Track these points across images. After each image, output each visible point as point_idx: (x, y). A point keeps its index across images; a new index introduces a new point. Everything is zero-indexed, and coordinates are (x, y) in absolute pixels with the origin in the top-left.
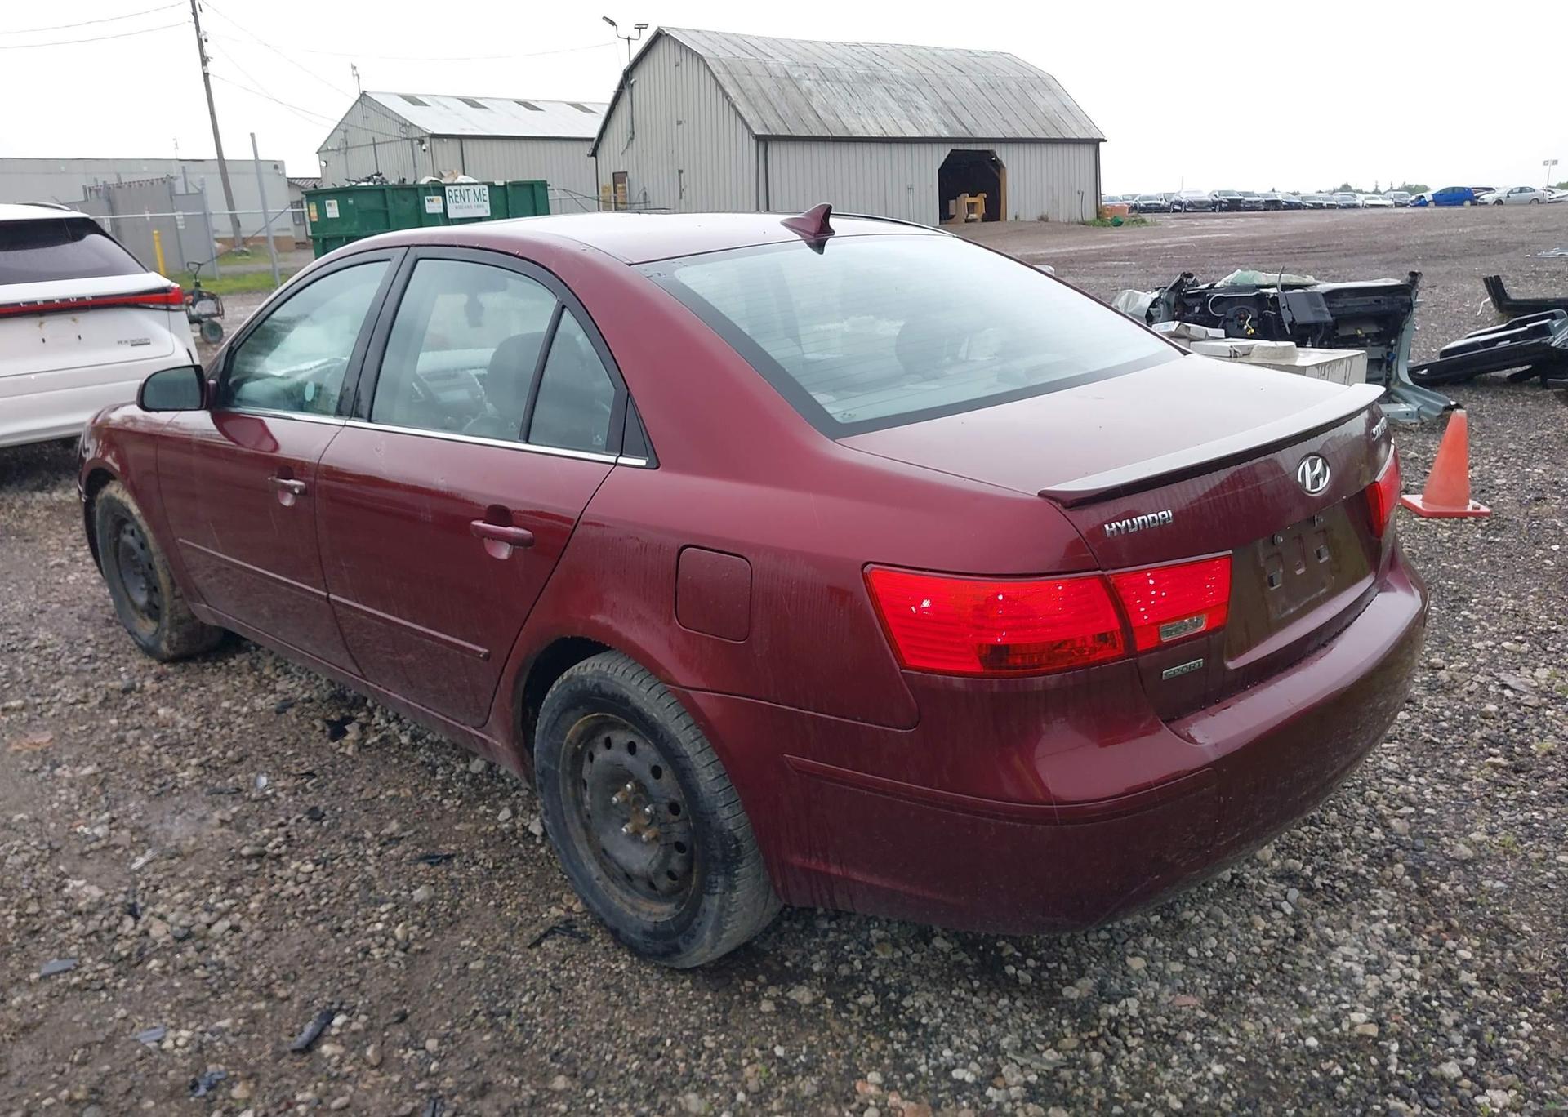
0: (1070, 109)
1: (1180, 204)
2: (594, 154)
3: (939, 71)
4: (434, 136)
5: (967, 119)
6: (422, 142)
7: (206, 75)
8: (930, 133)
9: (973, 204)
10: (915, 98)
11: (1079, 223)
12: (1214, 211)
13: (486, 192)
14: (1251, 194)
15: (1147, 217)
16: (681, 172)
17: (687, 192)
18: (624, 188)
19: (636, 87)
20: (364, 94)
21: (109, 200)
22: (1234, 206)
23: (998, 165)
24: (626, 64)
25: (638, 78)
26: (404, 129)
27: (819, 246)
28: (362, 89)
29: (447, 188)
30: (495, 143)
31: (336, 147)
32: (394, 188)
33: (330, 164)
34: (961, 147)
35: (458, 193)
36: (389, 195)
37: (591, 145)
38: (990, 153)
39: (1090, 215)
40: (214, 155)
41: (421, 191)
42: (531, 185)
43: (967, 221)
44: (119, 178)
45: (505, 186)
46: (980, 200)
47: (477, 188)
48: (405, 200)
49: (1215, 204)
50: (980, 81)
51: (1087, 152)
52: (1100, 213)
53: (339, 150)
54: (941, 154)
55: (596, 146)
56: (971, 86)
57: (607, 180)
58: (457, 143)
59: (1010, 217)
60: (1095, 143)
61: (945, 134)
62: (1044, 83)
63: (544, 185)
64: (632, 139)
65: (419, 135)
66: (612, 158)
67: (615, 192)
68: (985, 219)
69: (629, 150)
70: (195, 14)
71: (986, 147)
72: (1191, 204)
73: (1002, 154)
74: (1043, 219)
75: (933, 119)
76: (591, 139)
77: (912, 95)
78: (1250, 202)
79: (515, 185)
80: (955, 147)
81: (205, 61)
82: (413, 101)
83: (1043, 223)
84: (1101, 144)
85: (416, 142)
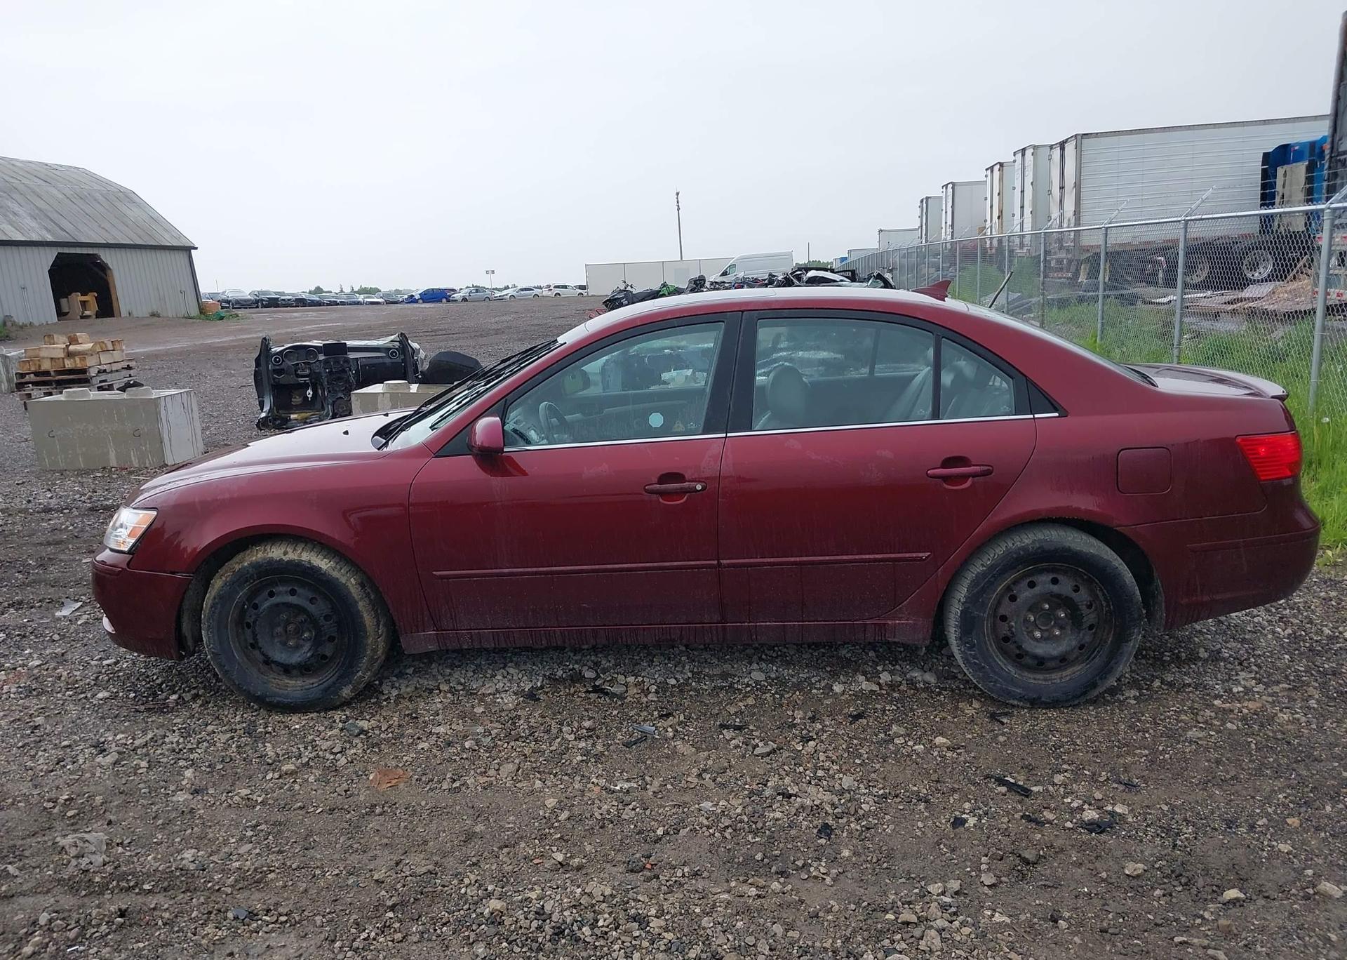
0: (157, 220)
1: (228, 302)
3: (27, 182)
5: (65, 224)
8: (35, 237)
9: (84, 302)
10: (10, 204)
11: (184, 317)
12: (257, 307)
14: (283, 294)
15: (239, 312)
22: (274, 303)
23: (104, 268)
34: (66, 250)
38: (94, 257)
39: (194, 311)
43: (82, 317)
46: (91, 298)
49: (257, 302)
50: (68, 192)
51: (181, 257)
52: (202, 309)
54: (49, 256)
56: (61, 196)
59: (124, 313)
60: (187, 250)
61: (49, 238)
62: (128, 197)
68: (98, 315)
71: (91, 252)
72: (238, 302)
73: (106, 257)
74: (153, 315)
75: (34, 224)
77: (6, 201)
78: (284, 300)
80: (61, 250)
83: (155, 319)
84: (192, 251)
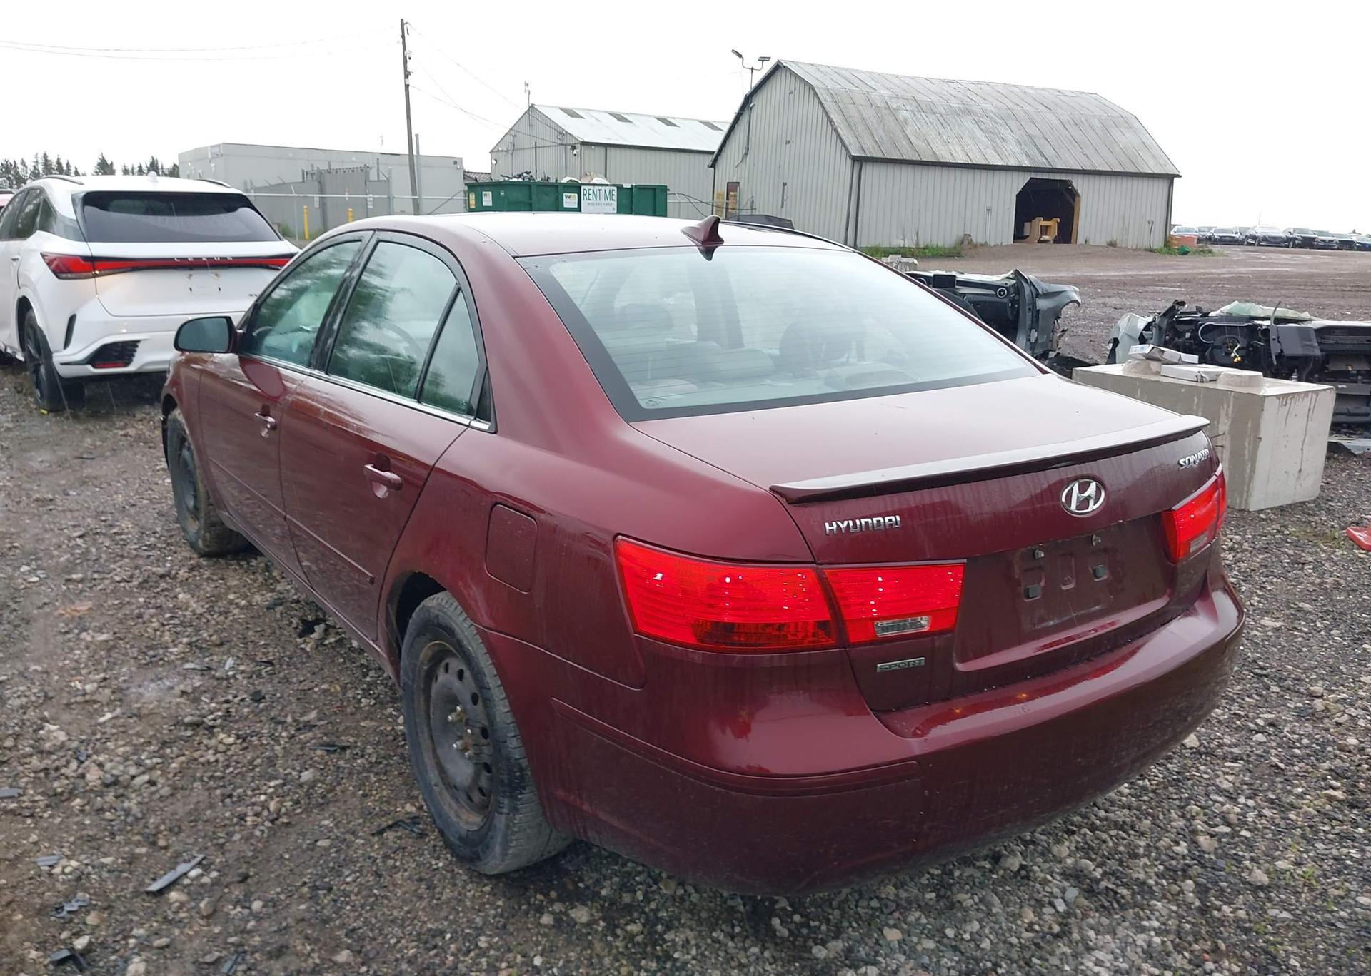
0: (1148, 145)
1: (1255, 238)
2: (713, 165)
3: (1027, 108)
4: (584, 143)
5: (1049, 152)
6: (574, 148)
7: (407, 87)
8: (1012, 162)
9: (1047, 227)
10: (1002, 131)
11: (1146, 250)
12: (1287, 246)
13: (615, 193)
14: (1327, 234)
15: (1216, 248)
16: (785, 184)
17: (787, 203)
18: (735, 196)
19: (754, 110)
20: (532, 106)
21: (320, 182)
22: (1308, 243)
23: (1074, 194)
24: (747, 90)
25: (757, 102)
26: (560, 137)
27: (708, 253)
28: (531, 102)
29: (583, 187)
30: (634, 152)
31: (506, 148)
32: (539, 185)
33: (499, 162)
34: (1040, 176)
35: (591, 192)
36: (534, 189)
37: (712, 158)
38: (1066, 183)
39: (1158, 243)
40: (404, 150)
41: (560, 188)
42: (653, 189)
43: (1039, 242)
44: (330, 165)
45: (632, 187)
46: (1053, 224)
47: (607, 189)
48: (547, 195)
49: (1289, 240)
50: (1065, 118)
51: (1162, 186)
52: (1168, 242)
53: (507, 151)
54: (1020, 181)
55: (716, 158)
56: (1056, 122)
57: (722, 188)
58: (602, 150)
59: (1080, 240)
60: (1170, 178)
61: (1026, 163)
62: (1127, 122)
63: (664, 189)
64: (746, 154)
65: (571, 142)
66: (727, 171)
67: (728, 199)
68: (1057, 241)
69: (743, 165)
70: (403, 36)
71: (1063, 177)
72: (1265, 239)
73: (1078, 184)
74: (1112, 244)
75: (1017, 150)
76: (713, 153)
77: (1000, 128)
78: (1324, 241)
79: (642, 188)
80: (1034, 175)
81: (407, 75)
82: (571, 113)
83: (1111, 248)
84: (1176, 179)
85: (569, 147)
